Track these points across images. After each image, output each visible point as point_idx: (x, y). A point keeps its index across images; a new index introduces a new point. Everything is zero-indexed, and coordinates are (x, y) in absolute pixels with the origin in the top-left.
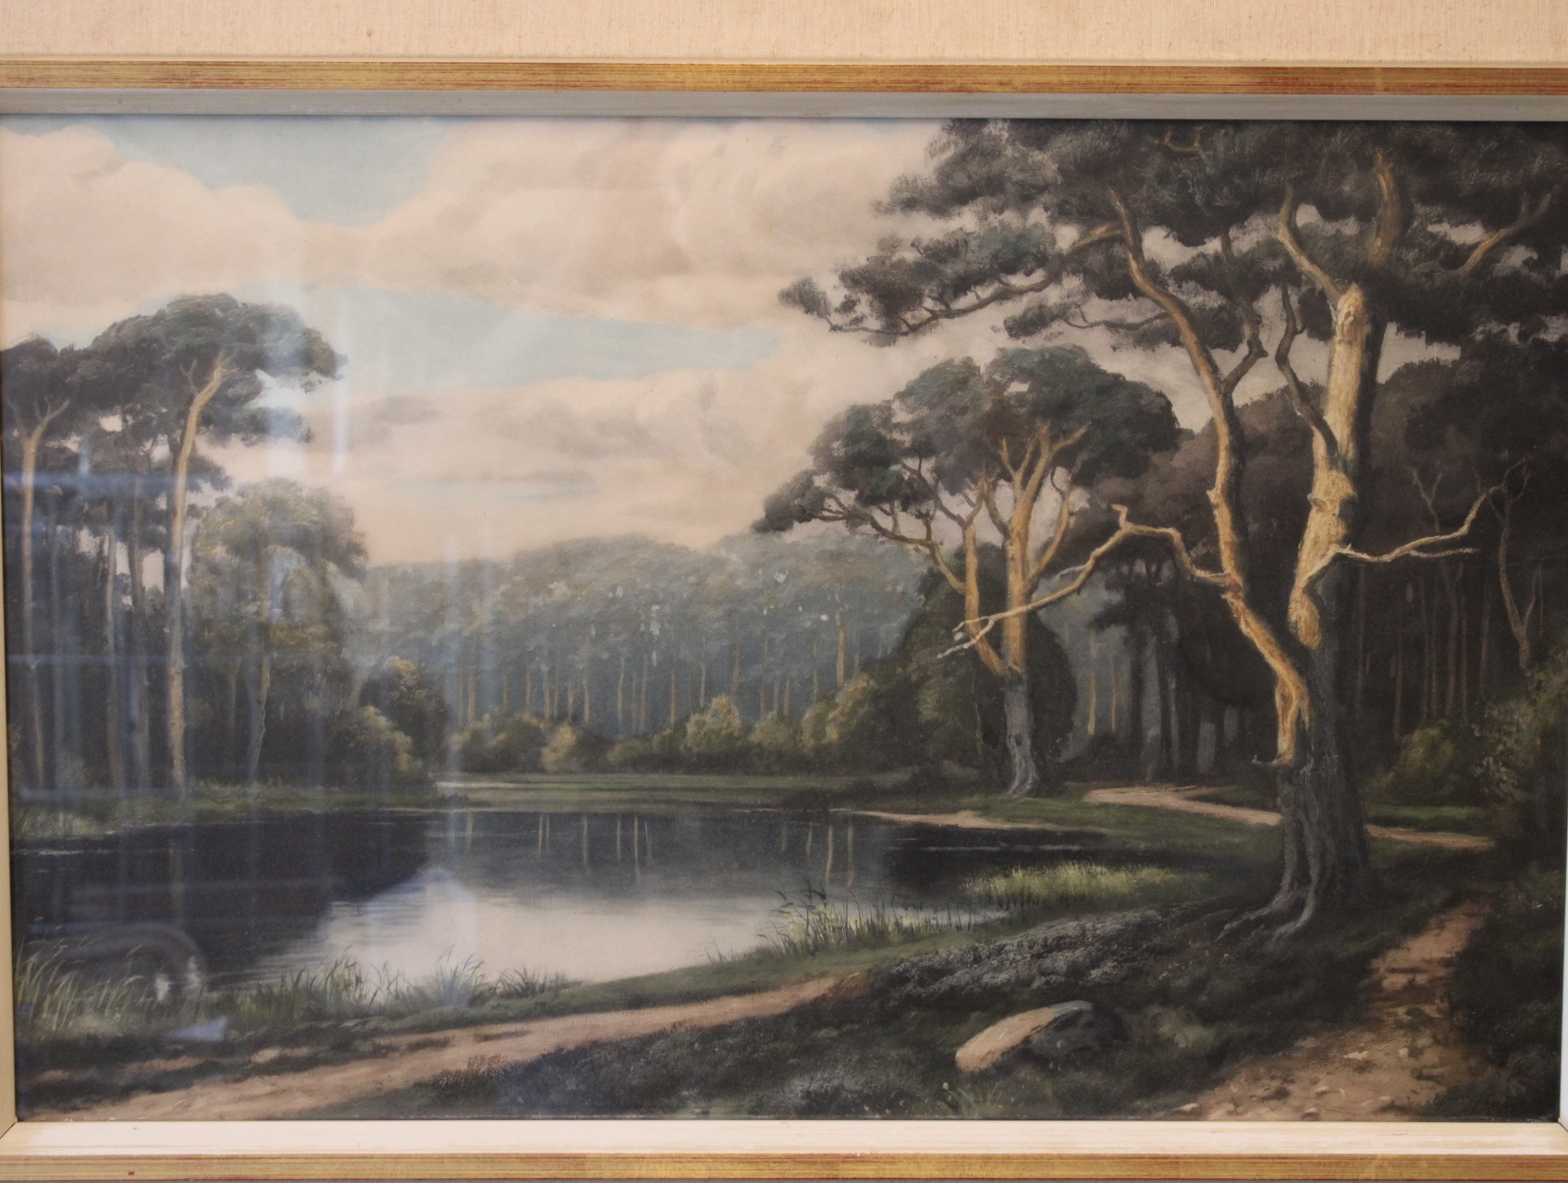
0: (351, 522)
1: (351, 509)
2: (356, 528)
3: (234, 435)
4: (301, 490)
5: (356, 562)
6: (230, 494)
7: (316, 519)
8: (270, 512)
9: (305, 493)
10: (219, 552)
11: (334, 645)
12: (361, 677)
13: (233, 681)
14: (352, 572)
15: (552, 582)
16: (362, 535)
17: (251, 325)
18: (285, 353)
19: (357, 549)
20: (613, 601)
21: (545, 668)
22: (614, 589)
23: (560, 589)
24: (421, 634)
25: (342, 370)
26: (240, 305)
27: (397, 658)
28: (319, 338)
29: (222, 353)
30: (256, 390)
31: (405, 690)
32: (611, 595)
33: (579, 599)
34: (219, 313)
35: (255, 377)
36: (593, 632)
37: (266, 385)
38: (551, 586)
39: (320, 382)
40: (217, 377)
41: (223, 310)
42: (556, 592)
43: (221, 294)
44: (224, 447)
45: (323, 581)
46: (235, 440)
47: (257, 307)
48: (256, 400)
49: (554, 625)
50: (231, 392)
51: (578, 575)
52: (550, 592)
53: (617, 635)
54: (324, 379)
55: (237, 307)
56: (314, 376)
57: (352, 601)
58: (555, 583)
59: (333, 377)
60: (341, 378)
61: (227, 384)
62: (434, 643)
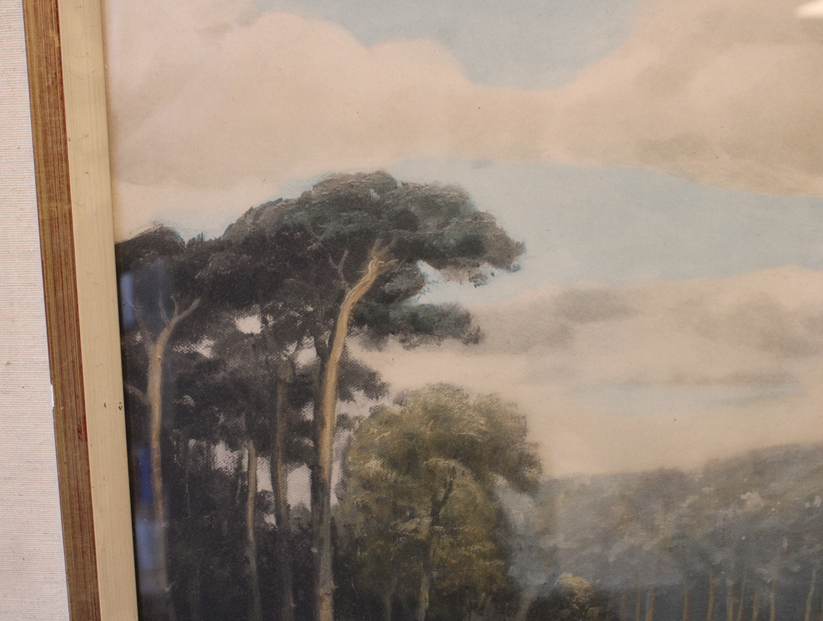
0: (524, 431)
1: (524, 417)
2: (530, 438)
3: (391, 335)
4: (467, 397)
5: (528, 475)
6: (386, 402)
7: (484, 428)
8: (431, 423)
9: (472, 401)
10: (374, 465)
11: (500, 562)
12: (529, 595)
13: (388, 602)
14: (525, 486)
15: (745, 493)
16: (536, 445)
17: (413, 209)
18: (452, 241)
19: (530, 461)
20: (810, 511)
21: (730, 583)
22: (811, 499)
23: (753, 500)
24: (597, 549)
25: (520, 260)
26: (399, 185)
27: (570, 575)
28: (492, 224)
29: (378, 242)
30: (418, 285)
31: (577, 607)
32: (807, 505)
33: (773, 509)
34: (374, 194)
35: (418, 270)
36: (785, 545)
37: (429, 279)
38: (743, 497)
39: (493, 274)
40: (371, 271)
41: (380, 192)
42: (749, 503)
43: (378, 173)
44: (380, 350)
45: (490, 494)
46: (393, 343)
47: (419, 188)
48: (417, 296)
49: (743, 538)
50: (387, 287)
51: (773, 484)
52: (742, 503)
53: (811, 546)
54: (496, 271)
55: (396, 188)
56: (486, 268)
57: (522, 517)
58: (748, 494)
59: (508, 268)
60: (517, 269)
61: (383, 278)
62: (612, 559)
